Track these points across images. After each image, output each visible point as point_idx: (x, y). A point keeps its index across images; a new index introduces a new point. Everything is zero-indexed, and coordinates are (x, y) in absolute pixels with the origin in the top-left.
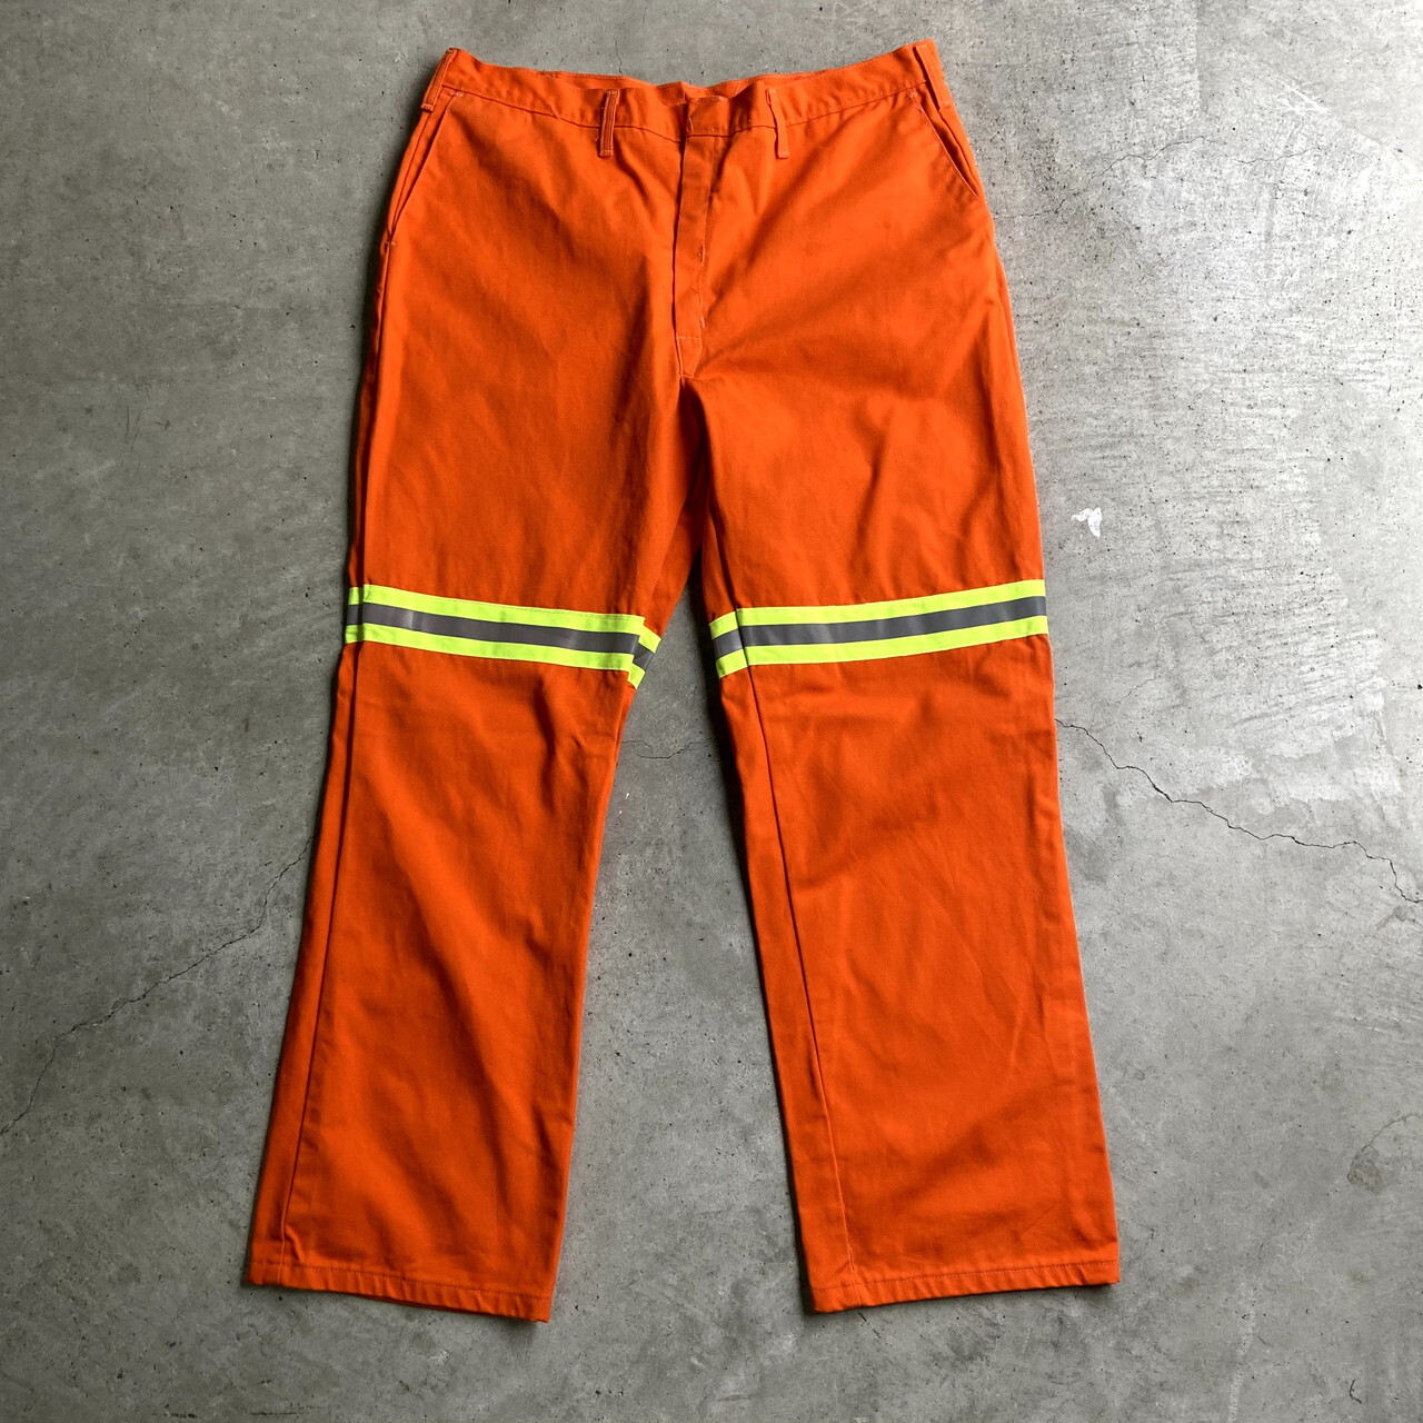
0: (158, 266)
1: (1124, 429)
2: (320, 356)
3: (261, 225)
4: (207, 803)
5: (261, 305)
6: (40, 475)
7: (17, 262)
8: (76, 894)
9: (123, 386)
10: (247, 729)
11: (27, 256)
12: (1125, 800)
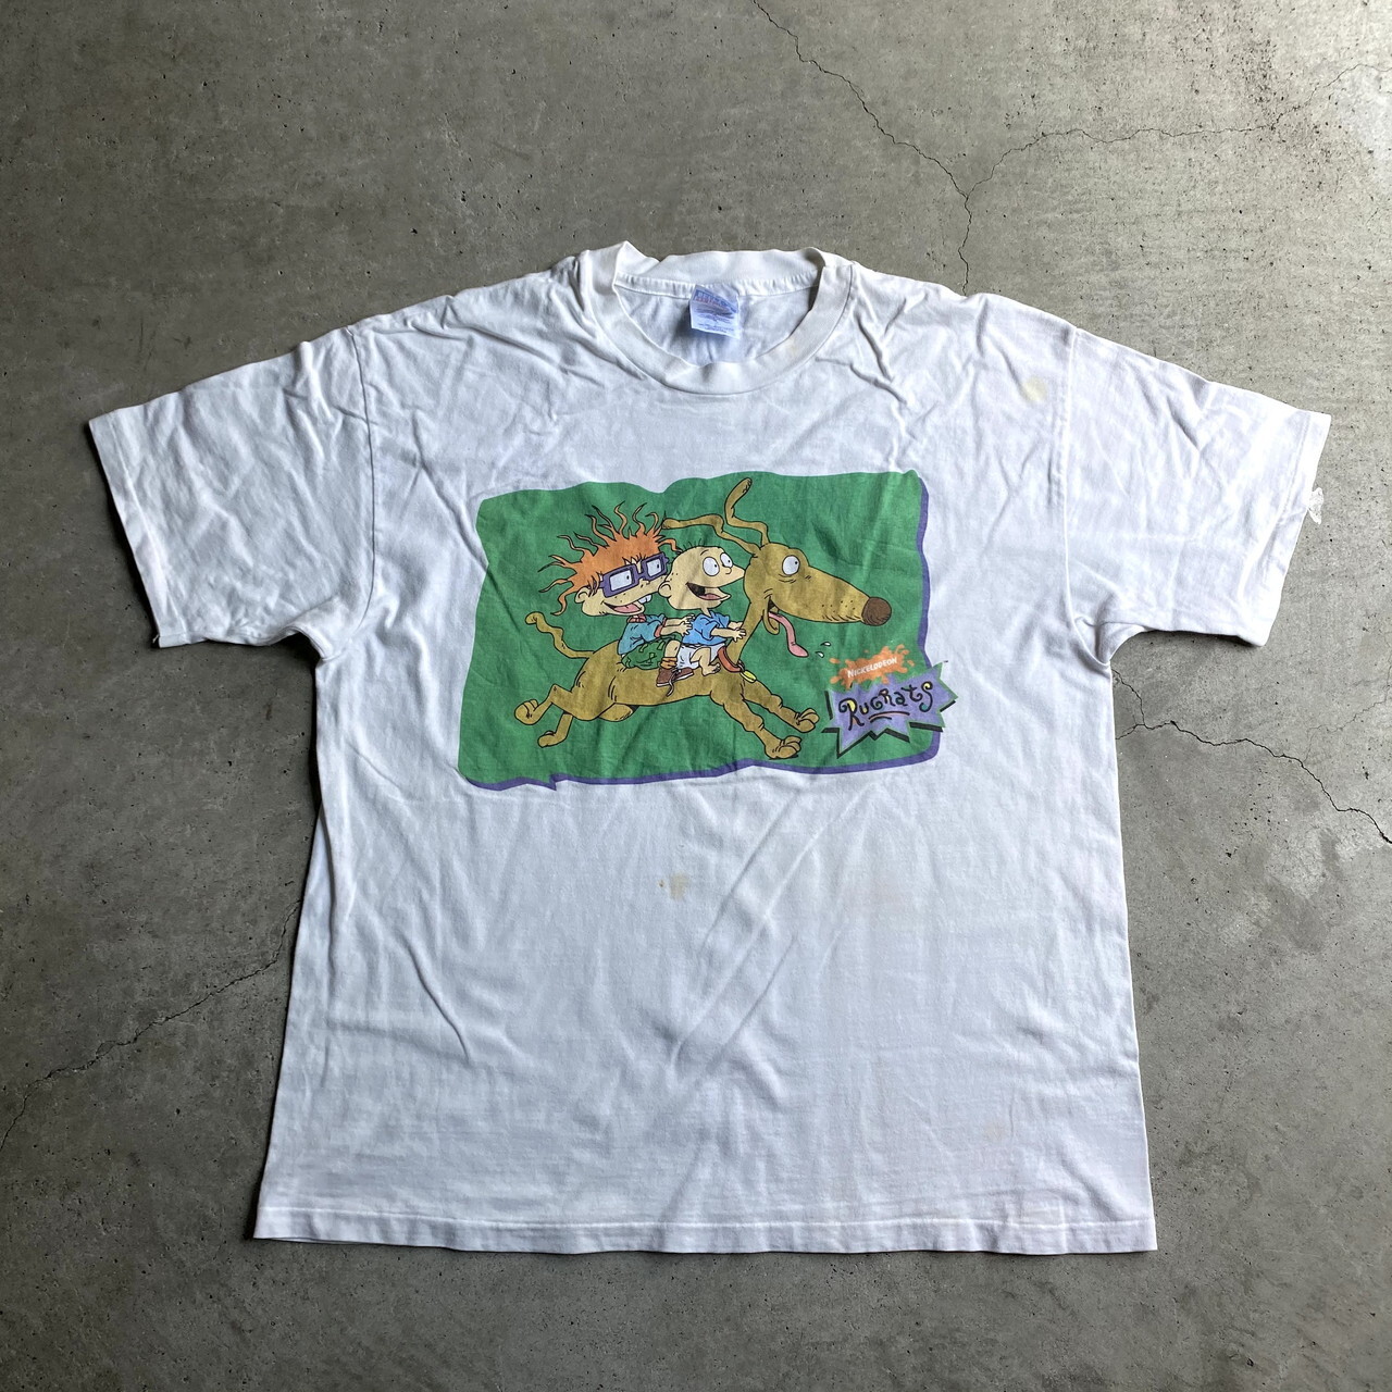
0: (185, 154)
1: (1350, 394)
2: (375, 265)
3: (309, 108)
4: (216, 805)
5: (305, 203)
6: (35, 398)
7: (18, 142)
8: (58, 910)
9: (137, 294)
10: (268, 717)
11: (30, 136)
12: (1346, 851)
